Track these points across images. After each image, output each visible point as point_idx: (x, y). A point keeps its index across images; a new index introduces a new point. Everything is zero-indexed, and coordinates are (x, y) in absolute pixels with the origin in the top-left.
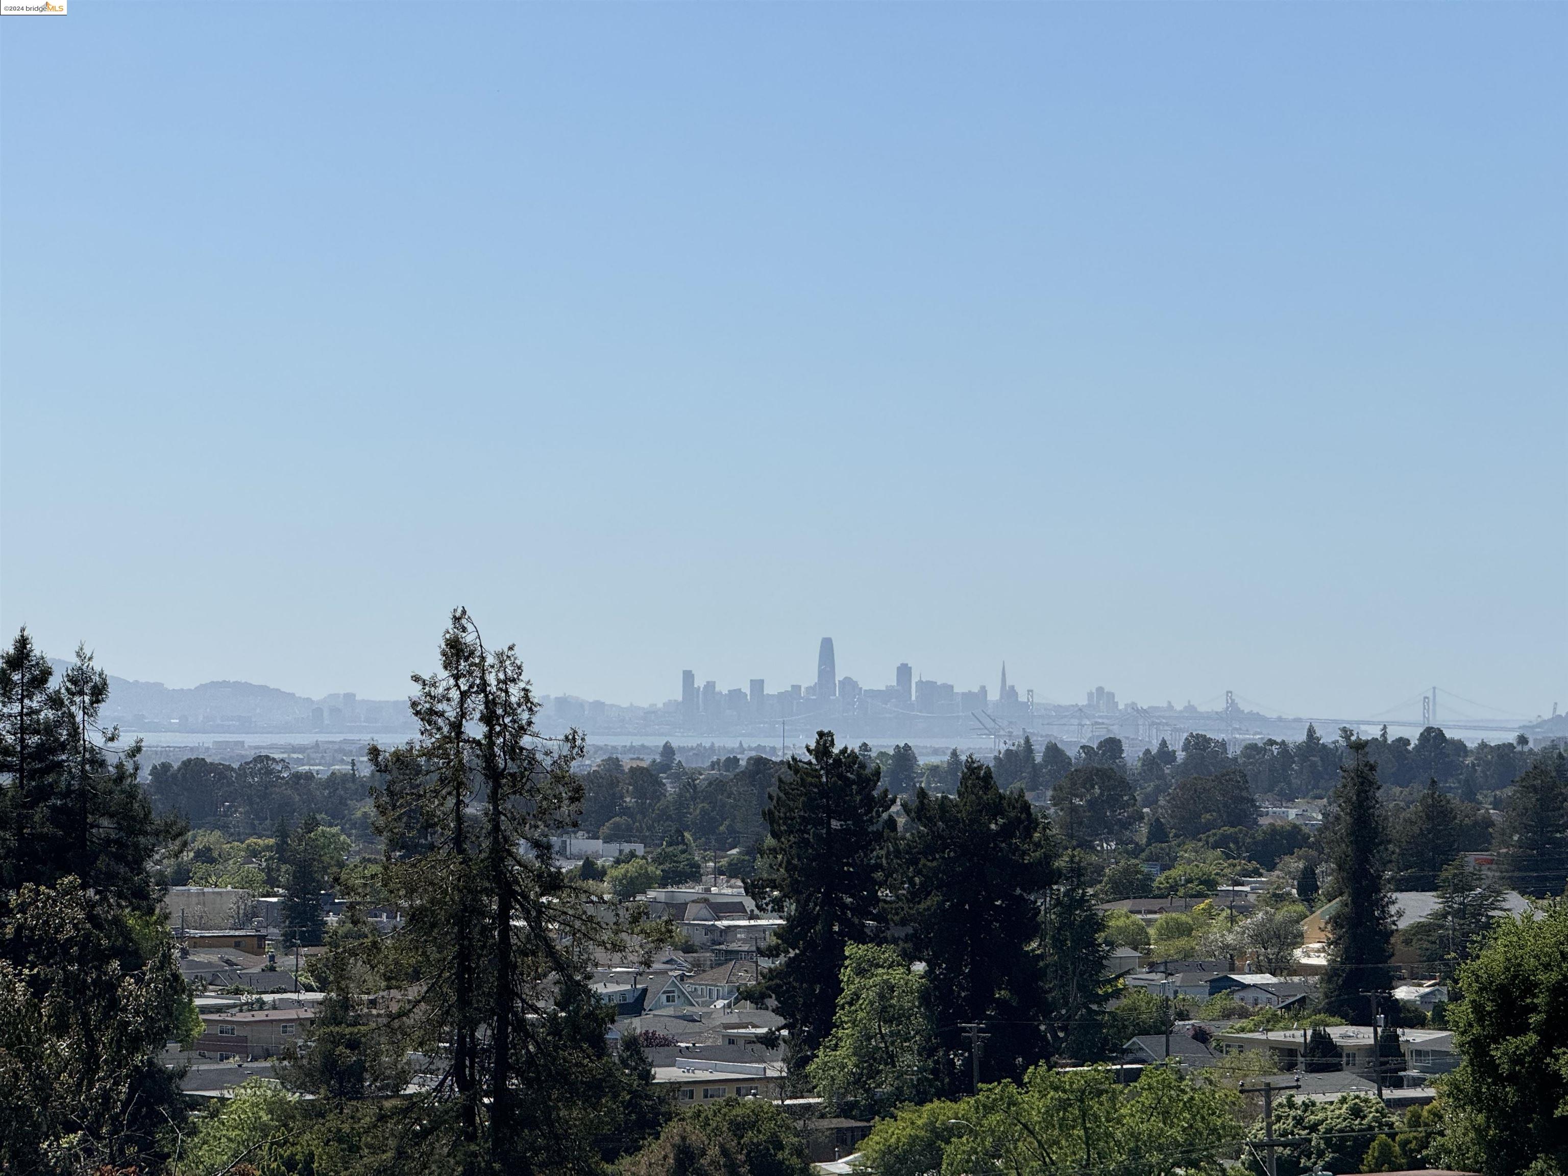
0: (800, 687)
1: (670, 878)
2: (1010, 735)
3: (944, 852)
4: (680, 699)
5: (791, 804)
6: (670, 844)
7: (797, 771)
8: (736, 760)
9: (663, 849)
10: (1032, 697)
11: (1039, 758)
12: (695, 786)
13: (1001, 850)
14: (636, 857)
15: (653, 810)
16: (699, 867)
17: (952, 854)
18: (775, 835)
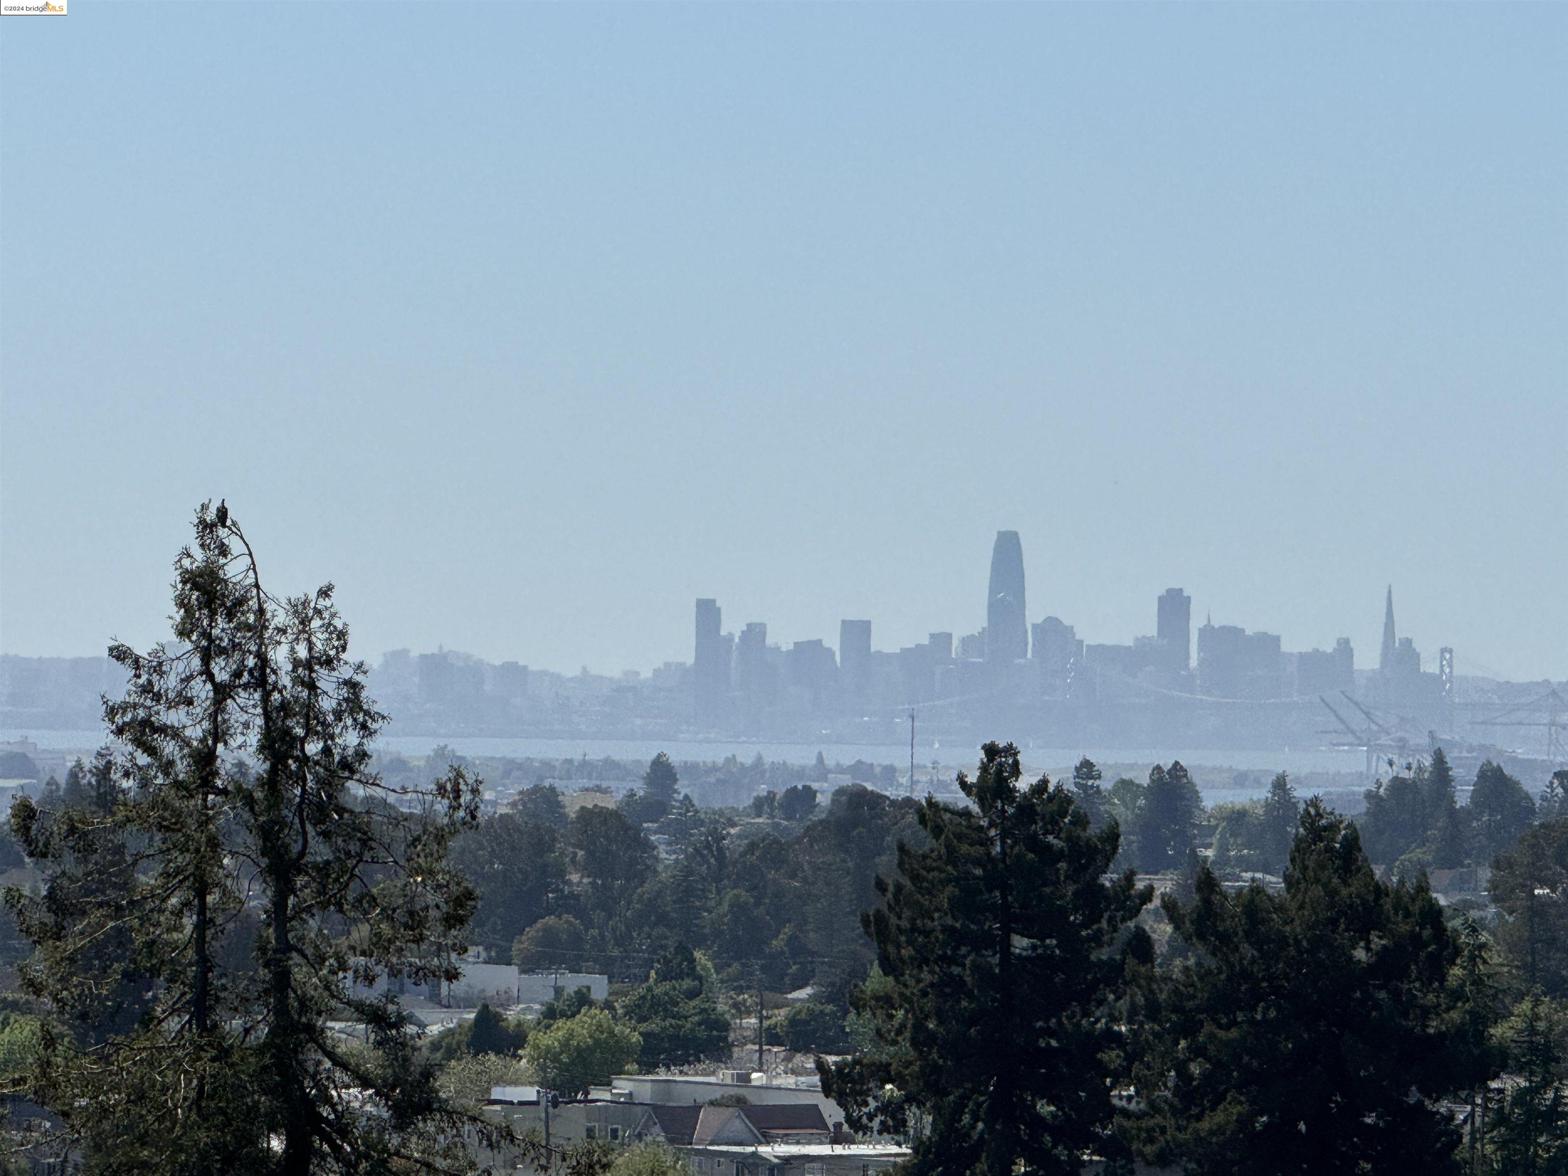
0: (949, 636)
1: (665, 1051)
2: (1402, 746)
3: (1254, 1009)
4: (690, 660)
5: (925, 901)
6: (664, 977)
7: (937, 831)
8: (809, 794)
9: (650, 989)
10: (1451, 666)
11: (1463, 797)
12: (720, 850)
13: (1377, 1005)
14: (591, 1004)
15: (629, 903)
16: (725, 1027)
17: (1272, 1014)
18: (889, 966)
